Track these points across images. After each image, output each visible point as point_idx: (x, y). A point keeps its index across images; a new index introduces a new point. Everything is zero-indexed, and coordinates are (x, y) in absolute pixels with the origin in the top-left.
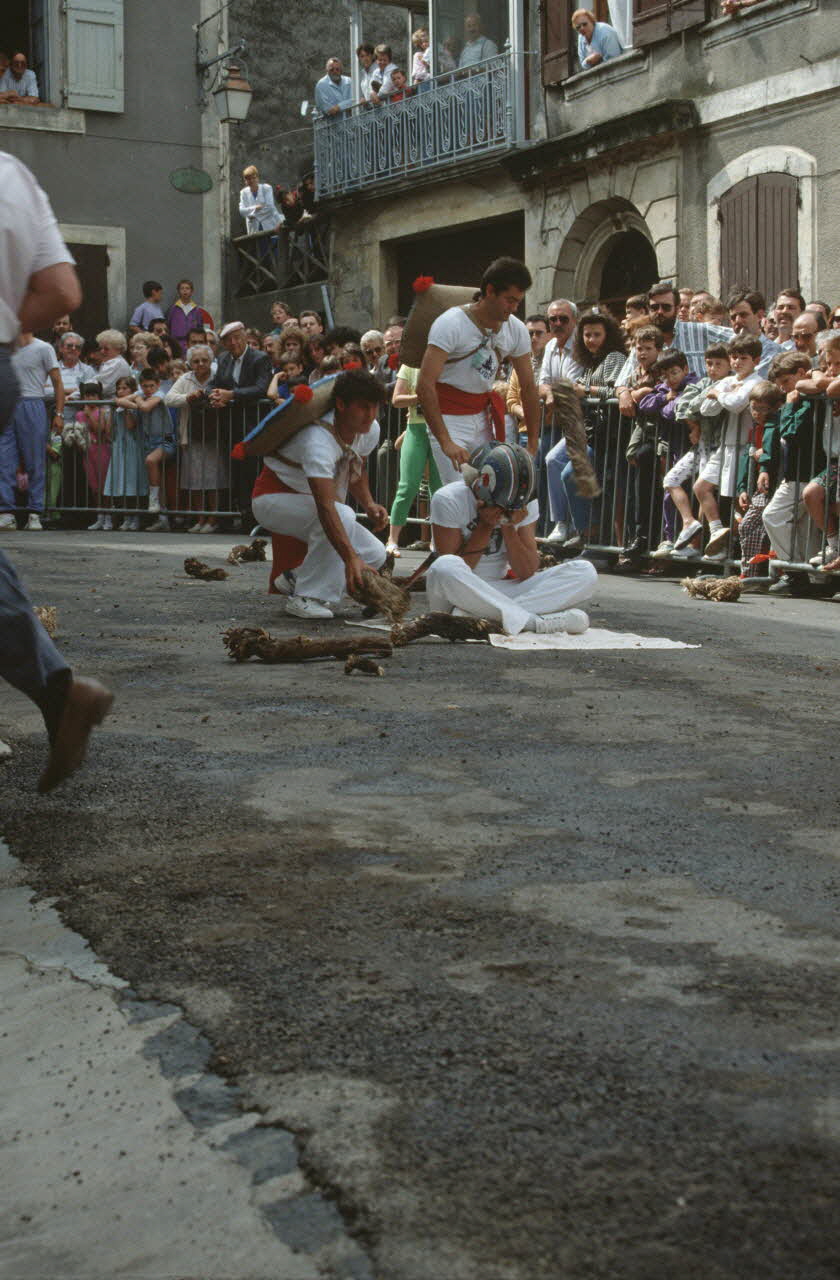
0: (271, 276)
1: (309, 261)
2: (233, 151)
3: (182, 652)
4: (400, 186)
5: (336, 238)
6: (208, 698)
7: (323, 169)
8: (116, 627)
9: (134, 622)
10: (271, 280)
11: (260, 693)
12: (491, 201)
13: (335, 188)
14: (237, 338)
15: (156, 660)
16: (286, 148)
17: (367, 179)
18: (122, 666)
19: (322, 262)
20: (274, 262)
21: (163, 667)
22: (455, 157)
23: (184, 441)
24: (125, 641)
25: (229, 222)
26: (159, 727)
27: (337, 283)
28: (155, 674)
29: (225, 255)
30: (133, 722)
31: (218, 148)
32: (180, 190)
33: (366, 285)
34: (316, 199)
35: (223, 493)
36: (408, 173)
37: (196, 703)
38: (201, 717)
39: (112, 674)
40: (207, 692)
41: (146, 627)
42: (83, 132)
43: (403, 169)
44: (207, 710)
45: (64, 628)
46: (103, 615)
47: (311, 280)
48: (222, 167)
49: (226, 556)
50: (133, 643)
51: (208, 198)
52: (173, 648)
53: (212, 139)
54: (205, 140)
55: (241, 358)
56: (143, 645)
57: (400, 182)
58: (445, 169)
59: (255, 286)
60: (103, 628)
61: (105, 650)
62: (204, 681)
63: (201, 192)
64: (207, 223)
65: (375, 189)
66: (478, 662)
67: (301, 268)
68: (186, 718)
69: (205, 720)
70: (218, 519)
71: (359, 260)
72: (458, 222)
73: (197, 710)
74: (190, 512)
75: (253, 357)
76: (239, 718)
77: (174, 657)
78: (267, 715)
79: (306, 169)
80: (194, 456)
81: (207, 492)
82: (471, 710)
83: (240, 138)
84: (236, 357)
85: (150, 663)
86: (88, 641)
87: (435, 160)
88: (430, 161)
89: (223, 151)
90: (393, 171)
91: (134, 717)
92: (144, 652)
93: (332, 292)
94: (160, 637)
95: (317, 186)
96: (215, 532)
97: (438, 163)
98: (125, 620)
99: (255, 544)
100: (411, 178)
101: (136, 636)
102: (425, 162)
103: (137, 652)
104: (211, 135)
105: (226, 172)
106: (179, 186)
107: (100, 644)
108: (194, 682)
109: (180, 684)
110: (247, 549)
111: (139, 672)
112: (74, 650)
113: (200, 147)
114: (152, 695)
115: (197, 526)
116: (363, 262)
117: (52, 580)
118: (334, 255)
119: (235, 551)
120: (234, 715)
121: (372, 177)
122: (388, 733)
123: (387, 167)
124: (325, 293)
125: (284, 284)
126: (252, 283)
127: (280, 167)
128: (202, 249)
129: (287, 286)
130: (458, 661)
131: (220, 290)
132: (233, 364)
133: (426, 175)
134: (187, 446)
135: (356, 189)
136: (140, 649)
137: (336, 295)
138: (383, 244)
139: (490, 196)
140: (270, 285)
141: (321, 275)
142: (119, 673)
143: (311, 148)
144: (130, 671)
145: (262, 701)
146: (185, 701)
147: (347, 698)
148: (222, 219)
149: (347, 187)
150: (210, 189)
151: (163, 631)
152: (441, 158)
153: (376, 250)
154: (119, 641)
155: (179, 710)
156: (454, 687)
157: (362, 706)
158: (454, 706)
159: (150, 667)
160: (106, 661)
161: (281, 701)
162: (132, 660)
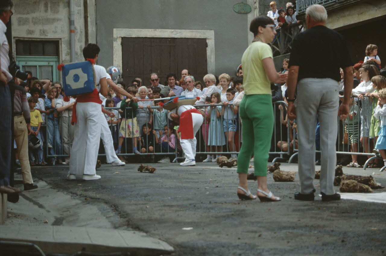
0: (278, 49)
3: (247, 208)
4: (335, 6)
6: (261, 227)
7: (300, 1)
8: (216, 199)
9: (224, 197)
10: (278, 51)
11: (284, 225)
12: (376, 10)
15: (235, 212)
18: (219, 214)
20: (279, 43)
21: (238, 215)
24: (221, 205)
26: (239, 239)
28: (235, 217)
30: (227, 237)
32: (238, 13)
37: (255, 229)
38: (257, 235)
39: (216, 217)
40: (259, 225)
41: (230, 199)
44: (260, 231)
46: (210, 195)
48: (255, 3)
50: (224, 206)
51: (249, 16)
52: (243, 207)
56: (229, 206)
57: (334, 4)
60: (211, 199)
61: (212, 208)
62: (257, 220)
63: (247, 13)
68: (251, 235)
69: (260, 236)
72: (361, 20)
73: (256, 232)
76: (275, 235)
77: (243, 210)
78: (287, 233)
85: (233, 213)
86: (204, 205)
91: (227, 235)
92: (229, 209)
94: (237, 202)
95: (297, 8)
98: (219, 196)
100: (340, 2)
101: (226, 203)
103: (226, 209)
105: (257, 5)
106: (237, 11)
107: (209, 206)
108: (253, 221)
109: (247, 221)
111: (228, 217)
112: (198, 209)
114: (235, 226)
117: (187, 181)
120: (273, 233)
122: (345, 240)
125: (283, 52)
128: (247, 39)
129: (285, 53)
133: (346, 1)
139: (376, 8)
140: (277, 53)
142: (219, 217)
144: (224, 217)
145: (285, 228)
147: (324, 226)
150: (250, 12)
154: (218, 204)
155: (247, 232)
156: (374, 221)
157: (332, 229)
158: (375, 229)
159: (233, 215)
160: (213, 213)
161: (294, 228)
162: (224, 212)
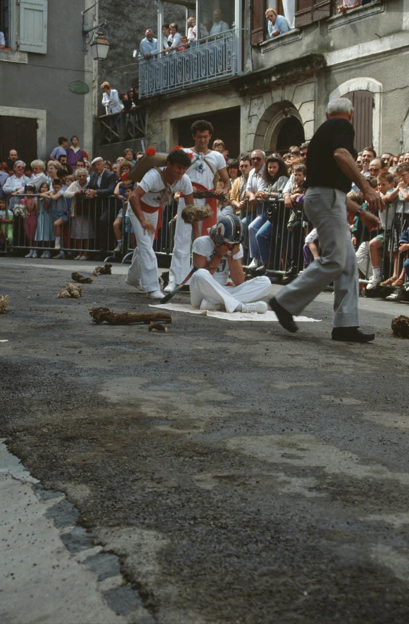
0: (117, 135)
1: (136, 128)
2: (100, 73)
3: (70, 318)
4: (181, 92)
5: (149, 117)
6: (82, 341)
7: (143, 83)
8: (38, 305)
9: (47, 303)
10: (117, 137)
11: (108, 340)
12: (224, 101)
13: (149, 93)
14: (99, 165)
15: (56, 322)
16: (125, 73)
17: (164, 89)
18: (40, 325)
19: (142, 129)
20: (118, 128)
21: (60, 326)
22: (207, 79)
23: (73, 215)
24: (42, 312)
25: (97, 108)
26: (57, 355)
27: (149, 139)
28: (56, 329)
29: (95, 124)
30: (45, 352)
31: (92, 72)
32: (73, 92)
33: (163, 140)
34: (140, 98)
35: (91, 240)
36: (185, 87)
37: (76, 344)
38: (78, 350)
39: (35, 328)
40: (81, 339)
41: (52, 306)
42: (27, 63)
43: (182, 84)
44: (81, 347)
45: (12, 305)
46: (31, 300)
47: (136, 138)
48: (94, 81)
49: (92, 272)
50: (46, 314)
51: (87, 96)
52: (65, 316)
53: (89, 68)
54: (86, 68)
55: (101, 175)
56: (50, 315)
57: (180, 91)
58: (202, 85)
59: (109, 140)
60: (32, 306)
61: (31, 317)
62: (79, 333)
63: (84, 93)
64: (86, 109)
65: (168, 94)
66: (214, 326)
67: (132, 132)
68: (71, 351)
69: (80, 352)
70: (89, 253)
71: (160, 128)
72: (208, 111)
73: (76, 347)
74: (75, 249)
75: (107, 174)
76: (96, 352)
77: (66, 321)
78: (110, 350)
79: (135, 84)
80: (77, 222)
81: (84, 240)
82: (210, 350)
83: (103, 67)
84: (99, 174)
85: (53, 323)
86: (24, 312)
87: (198, 80)
88: (195, 81)
89: (95, 73)
90: (177, 85)
91: (45, 350)
92: (51, 318)
93: (146, 144)
94: (59, 311)
95: (140, 91)
96: (87, 260)
97: (199, 81)
98: (42, 302)
99: (106, 266)
100: (187, 89)
101: (48, 310)
102: (193, 81)
103: (47, 318)
104: (89, 66)
105: (96, 84)
106: (73, 90)
107: (29, 314)
108: (75, 334)
109: (68, 334)
110: (102, 268)
111: (48, 328)
112: (17, 317)
113: (83, 71)
114: (55, 339)
115: (78, 257)
116: (162, 129)
117: (7, 282)
118: (148, 126)
119: (97, 269)
120: (94, 350)
121: (167, 88)
122: (169, 360)
123: (174, 83)
124: (143, 144)
125: (124, 138)
126: (107, 138)
127: (122, 82)
128: (83, 122)
130: (203, 325)
131: (92, 141)
132: (98, 178)
133: (192, 88)
134: (74, 217)
135: (159, 93)
136: (49, 316)
137: (148, 145)
138: (172, 121)
139: (224, 99)
140: (116, 140)
141: (141, 135)
142: (38, 328)
143: (137, 73)
144: (43, 327)
145: (108, 343)
146: (72, 343)
147: (149, 343)
148: (94, 107)
149: (154, 92)
150: (88, 92)
151: (60, 308)
152: (201, 79)
153: (168, 123)
154: (39, 312)
155: (67, 347)
156: (201, 338)
157: (157, 347)
158: (201, 348)
159: (54, 326)
160: (32, 322)
161: (117, 344)
162: (45, 322)
